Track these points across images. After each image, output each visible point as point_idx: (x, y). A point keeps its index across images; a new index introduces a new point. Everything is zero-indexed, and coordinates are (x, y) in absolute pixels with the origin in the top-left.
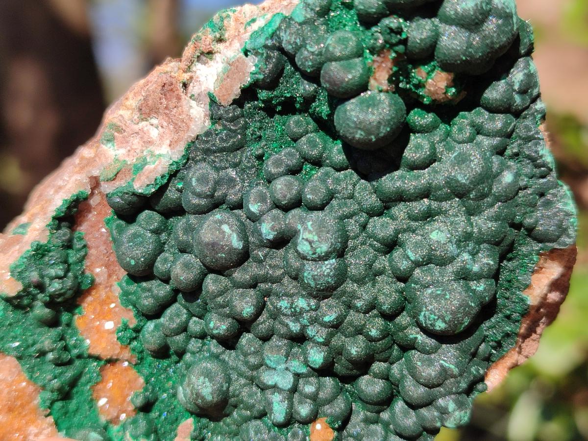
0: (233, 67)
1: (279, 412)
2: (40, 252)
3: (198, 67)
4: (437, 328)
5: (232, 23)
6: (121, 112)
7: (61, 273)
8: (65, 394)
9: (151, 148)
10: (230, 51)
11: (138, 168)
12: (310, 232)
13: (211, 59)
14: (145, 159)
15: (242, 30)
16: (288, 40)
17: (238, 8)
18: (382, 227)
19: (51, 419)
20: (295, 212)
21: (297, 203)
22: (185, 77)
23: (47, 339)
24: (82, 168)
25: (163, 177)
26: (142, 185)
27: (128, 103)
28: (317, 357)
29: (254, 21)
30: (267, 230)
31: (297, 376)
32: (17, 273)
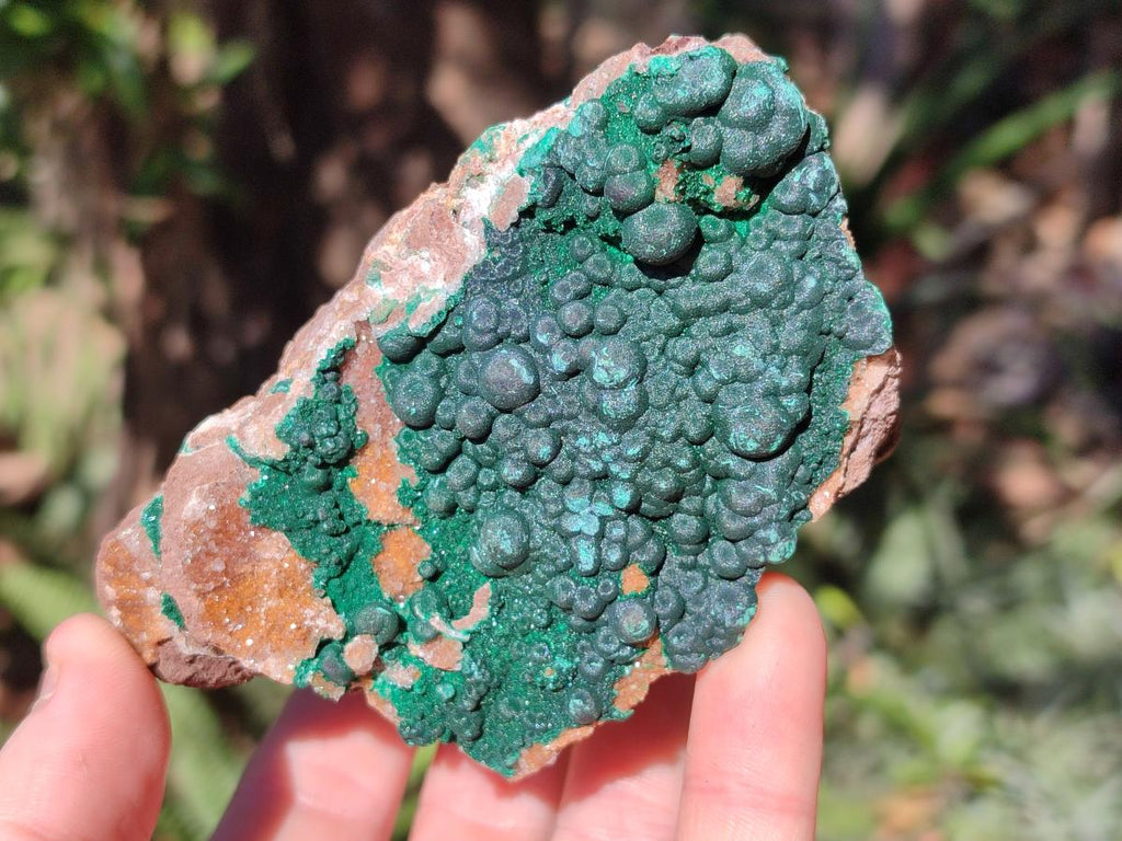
0: (508, 190)
1: (587, 560)
2: (306, 410)
3: (470, 194)
4: (750, 449)
5: (503, 141)
6: (385, 248)
7: (333, 431)
8: (343, 566)
9: (424, 284)
10: (507, 171)
11: (412, 307)
12: (606, 358)
13: (482, 182)
14: (419, 296)
15: (514, 149)
16: (566, 157)
17: (508, 124)
18: (683, 348)
19: (328, 600)
20: (589, 340)
21: (588, 330)
22: (455, 203)
23: (321, 506)
24: (346, 313)
25: (440, 313)
26: (418, 325)
27: (392, 237)
28: (623, 496)
29: (526, 137)
30: (559, 362)
31: (603, 519)
32: (284, 434)
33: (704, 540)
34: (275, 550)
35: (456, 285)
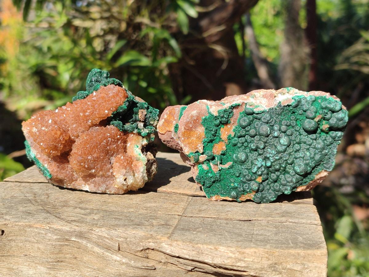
0: (288, 100)
1: (255, 170)
2: (225, 111)
3: (279, 95)
4: (297, 171)
5: (292, 91)
6: (258, 93)
7: (227, 117)
8: (211, 141)
9: (261, 105)
10: (290, 97)
12: (285, 139)
13: (284, 95)
14: (259, 106)
15: (293, 94)
16: (303, 102)
17: (295, 89)
18: (297, 147)
19: (203, 145)
20: (283, 134)
21: (285, 132)
22: (276, 95)
23: (214, 129)
24: (243, 99)
25: (261, 111)
26: (256, 110)
27: (260, 93)
28: (269, 164)
29: (297, 93)
30: (276, 134)
31: (262, 165)
32: (219, 112)
33: (275, 181)
34: (201, 130)
35: (267, 109)
